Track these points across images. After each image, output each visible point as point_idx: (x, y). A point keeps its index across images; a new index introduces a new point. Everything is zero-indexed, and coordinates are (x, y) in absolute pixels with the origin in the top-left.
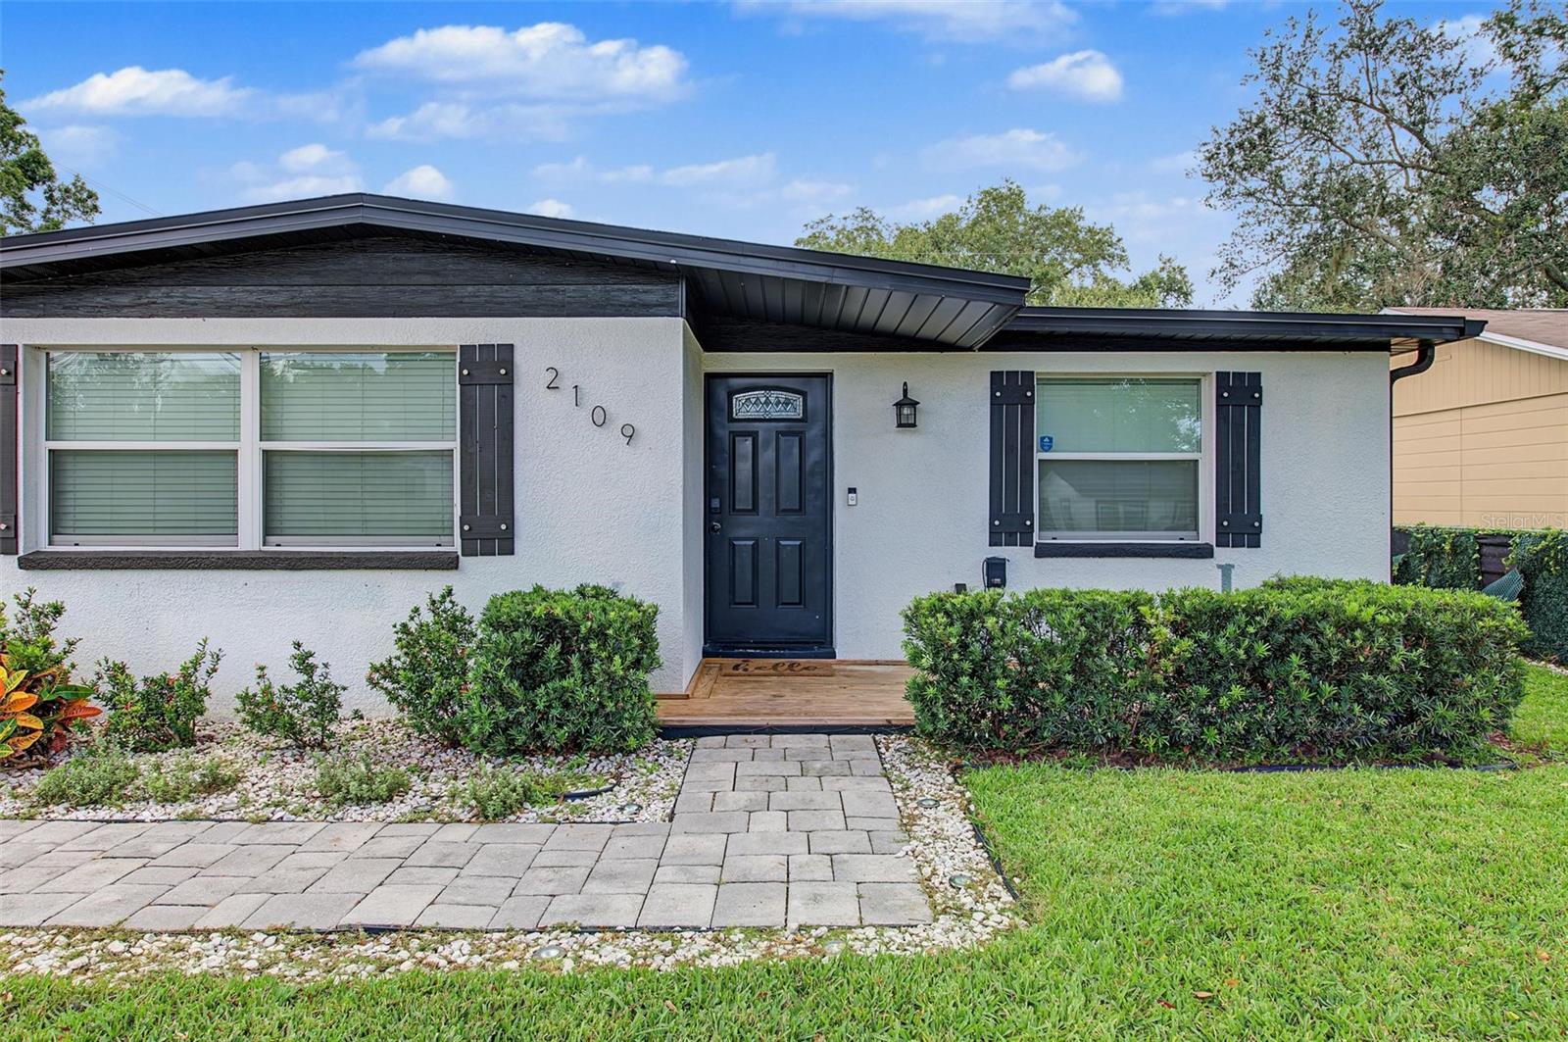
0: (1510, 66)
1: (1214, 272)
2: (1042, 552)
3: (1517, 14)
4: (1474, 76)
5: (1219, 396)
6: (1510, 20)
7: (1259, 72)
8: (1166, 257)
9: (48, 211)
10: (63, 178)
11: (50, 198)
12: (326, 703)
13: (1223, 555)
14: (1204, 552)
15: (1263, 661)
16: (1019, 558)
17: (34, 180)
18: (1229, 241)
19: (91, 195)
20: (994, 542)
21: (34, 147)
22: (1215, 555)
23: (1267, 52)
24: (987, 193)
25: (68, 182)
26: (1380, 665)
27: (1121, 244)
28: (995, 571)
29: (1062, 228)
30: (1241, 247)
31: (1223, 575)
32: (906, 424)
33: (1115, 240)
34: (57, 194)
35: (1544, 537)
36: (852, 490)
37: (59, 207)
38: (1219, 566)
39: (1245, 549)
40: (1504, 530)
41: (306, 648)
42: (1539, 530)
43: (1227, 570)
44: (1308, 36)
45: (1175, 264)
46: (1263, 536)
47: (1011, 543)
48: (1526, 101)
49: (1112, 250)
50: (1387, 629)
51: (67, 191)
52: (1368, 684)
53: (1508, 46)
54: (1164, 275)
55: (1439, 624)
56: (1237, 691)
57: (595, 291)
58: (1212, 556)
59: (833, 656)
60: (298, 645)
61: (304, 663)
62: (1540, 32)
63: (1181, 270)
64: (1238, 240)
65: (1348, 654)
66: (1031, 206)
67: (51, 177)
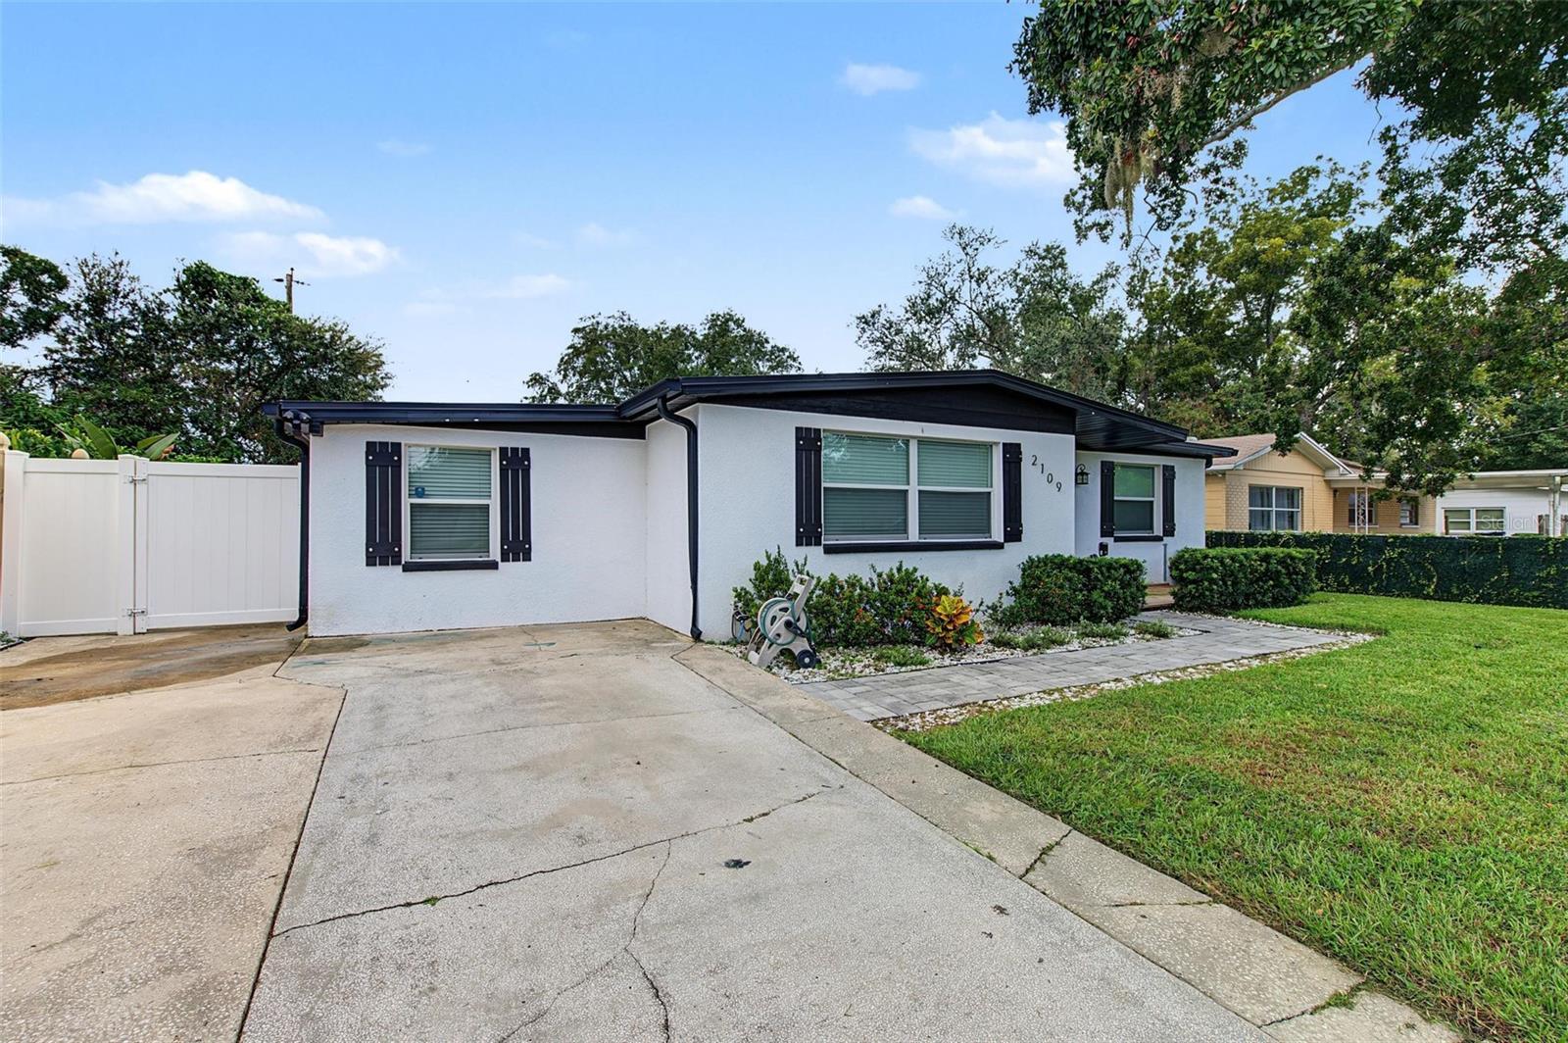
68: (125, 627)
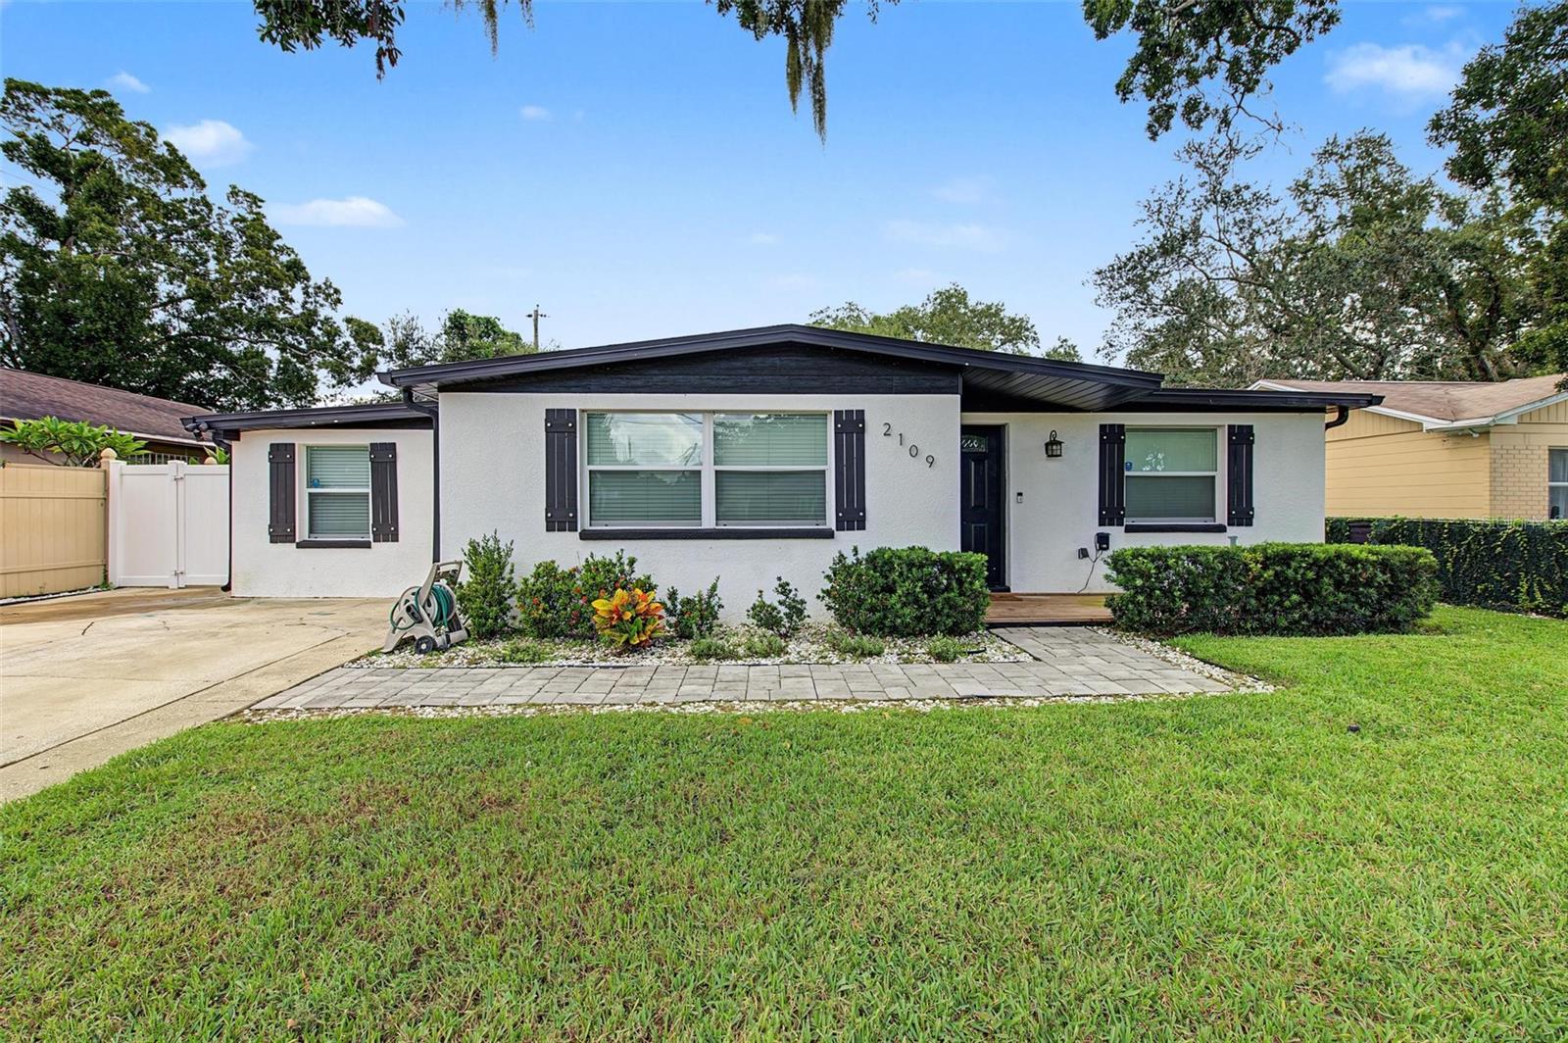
0: (1306, 216)
1: (1098, 350)
2: (1129, 529)
3: (1310, 181)
4: (1289, 222)
5: (1230, 439)
6: (1306, 185)
7: (1145, 217)
8: (1063, 338)
9: (306, 302)
10: (317, 279)
11: (307, 293)
12: (797, 610)
13: (1232, 531)
14: (1221, 529)
15: (1309, 581)
16: (1116, 533)
17: (297, 278)
18: (1110, 328)
19: (337, 291)
20: (1101, 524)
21: (293, 256)
22: (1227, 531)
23: (1152, 203)
24: (940, 293)
25: (320, 283)
26: (1369, 583)
27: (1034, 329)
28: (1103, 540)
29: (991, 316)
30: (1117, 333)
31: (1232, 541)
32: (1051, 455)
33: (1029, 326)
34: (311, 290)
35: (1395, 521)
36: (1020, 494)
37: (312, 300)
38: (1229, 536)
39: (1244, 527)
40: (1366, 517)
41: (784, 580)
42: (1390, 517)
43: (1233, 539)
44: (1179, 193)
45: (1069, 343)
46: (1254, 520)
47: (1111, 524)
48: (1313, 237)
49: (1027, 333)
50: (1373, 564)
51: (319, 288)
52: (1362, 593)
53: (1305, 202)
54: (1062, 350)
55: (1395, 561)
56: (1295, 597)
57: (910, 379)
58: (1225, 531)
59: (1008, 590)
60: (779, 579)
61: (784, 588)
62: (1325, 193)
63: (1074, 348)
64: (1116, 328)
65: (1354, 577)
66: (971, 302)
67: (308, 279)
68: (173, 584)
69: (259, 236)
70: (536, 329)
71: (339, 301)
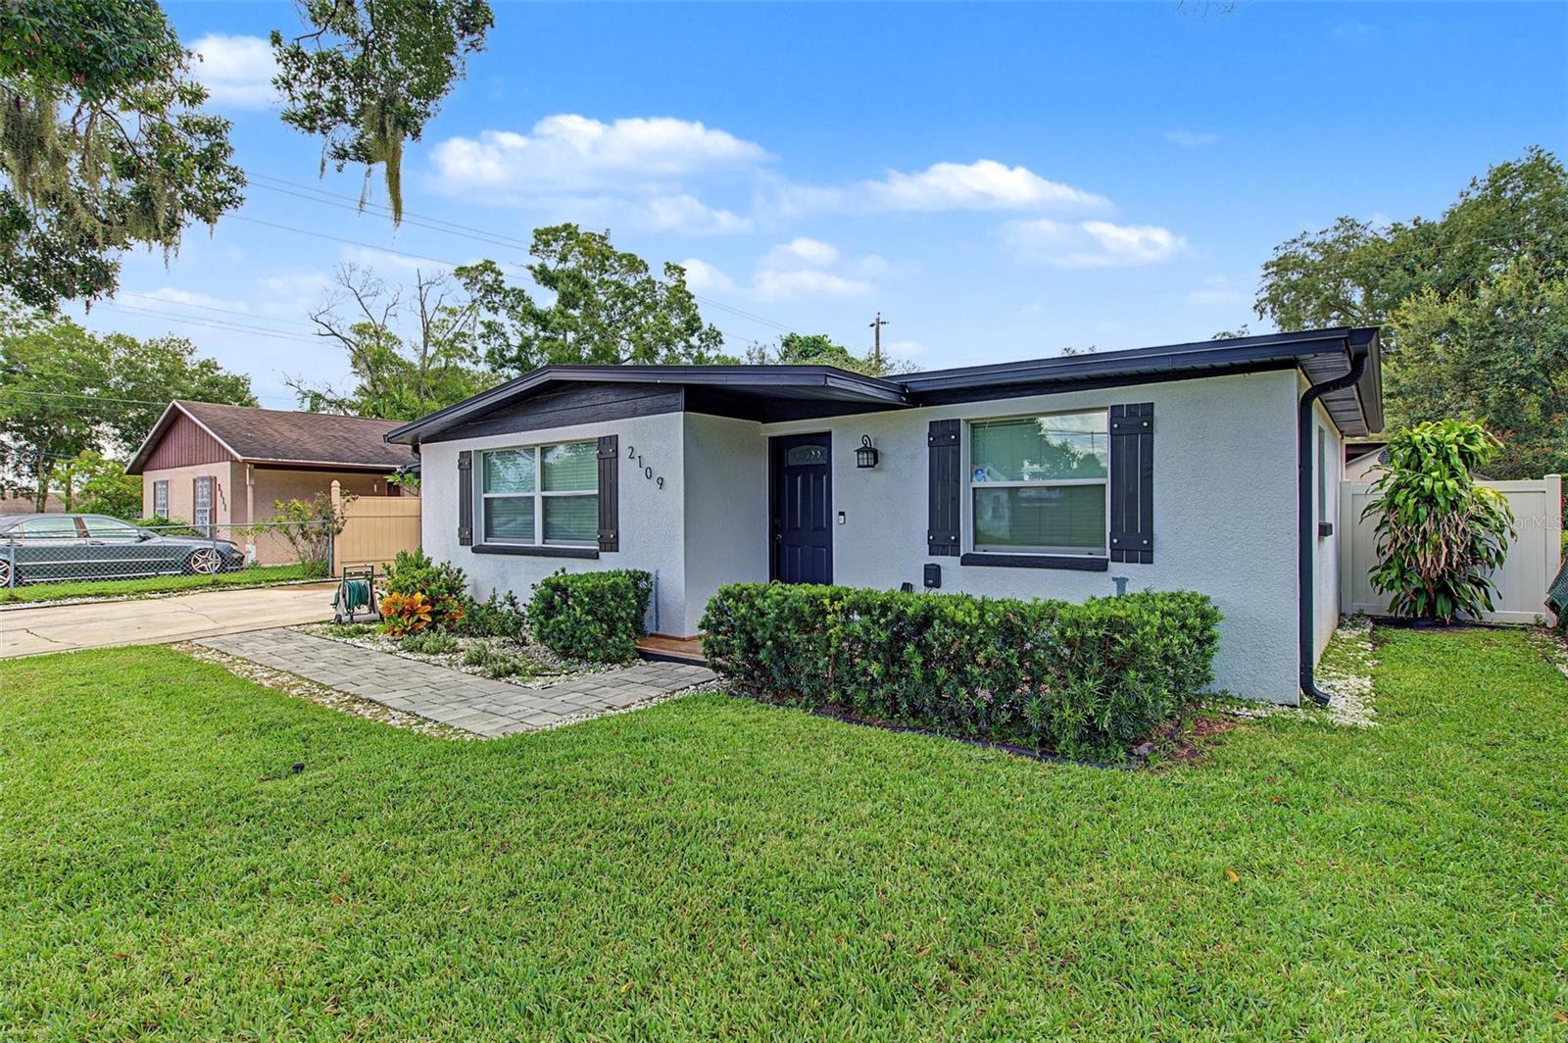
2: (968, 560)
5: (1112, 428)
13: (1117, 569)
14: (1100, 566)
16: (950, 565)
20: (932, 552)
22: (1109, 569)
28: (933, 576)
31: (1118, 587)
32: (864, 466)
38: (1114, 579)
39: (1138, 565)
43: (1121, 582)
46: (1155, 554)
47: (944, 553)
57: (647, 401)
58: (1105, 569)
69: (681, 299)
70: (878, 338)
71: (721, 342)
